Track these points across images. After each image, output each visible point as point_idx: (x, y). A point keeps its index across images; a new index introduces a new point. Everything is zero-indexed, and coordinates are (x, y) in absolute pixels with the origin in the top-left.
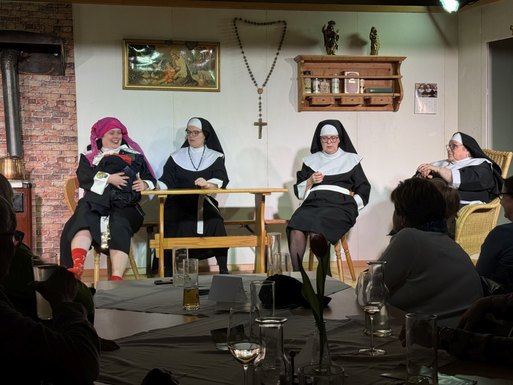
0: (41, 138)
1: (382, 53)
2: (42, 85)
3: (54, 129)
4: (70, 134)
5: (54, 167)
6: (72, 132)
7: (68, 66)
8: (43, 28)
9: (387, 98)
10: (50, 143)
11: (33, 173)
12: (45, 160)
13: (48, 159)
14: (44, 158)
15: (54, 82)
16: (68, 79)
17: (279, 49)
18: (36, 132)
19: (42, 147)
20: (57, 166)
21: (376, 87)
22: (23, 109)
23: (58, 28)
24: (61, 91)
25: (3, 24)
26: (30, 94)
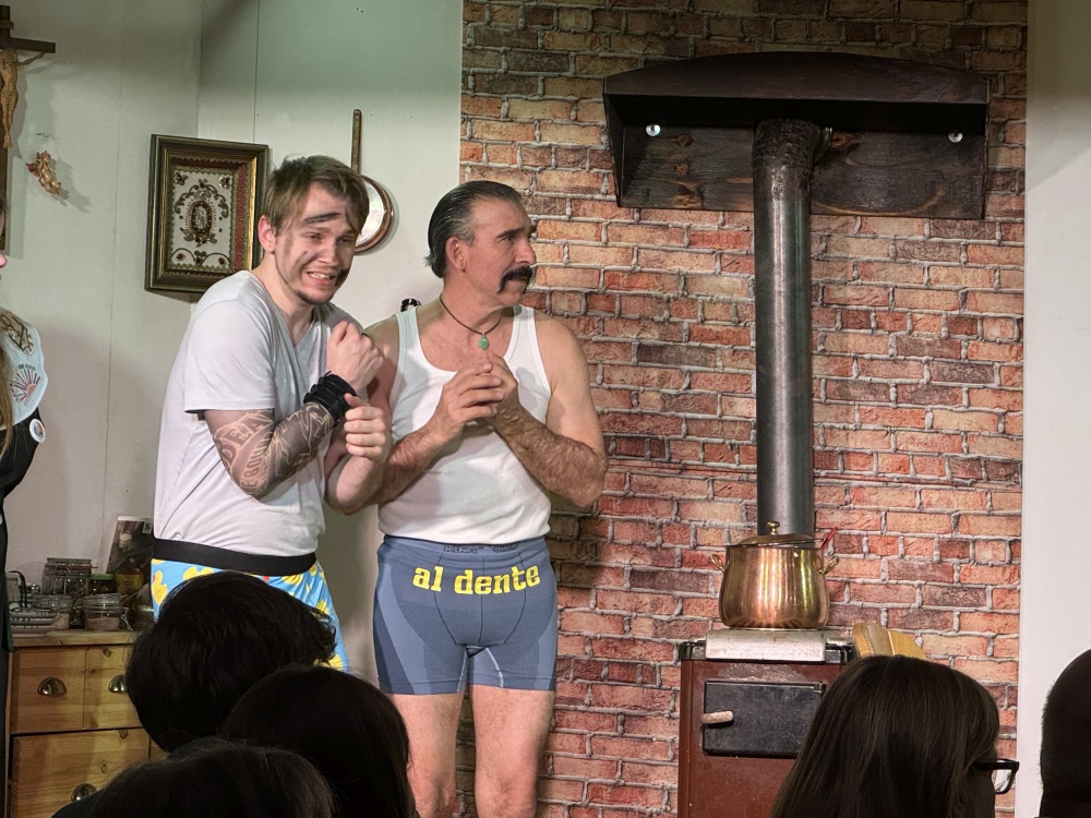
0: (883, 463)
2: (896, 255)
3: (933, 429)
4: (996, 450)
5: (927, 579)
6: (1002, 444)
7: (999, 180)
8: (913, 37)
10: (918, 482)
11: (846, 598)
12: (894, 552)
13: (906, 545)
14: (891, 542)
15: (942, 244)
16: (998, 235)
18: (865, 440)
19: (887, 498)
20: (938, 574)
22: (820, 348)
23: (970, 35)
24: (970, 279)
25: (762, 23)
26: (850, 293)
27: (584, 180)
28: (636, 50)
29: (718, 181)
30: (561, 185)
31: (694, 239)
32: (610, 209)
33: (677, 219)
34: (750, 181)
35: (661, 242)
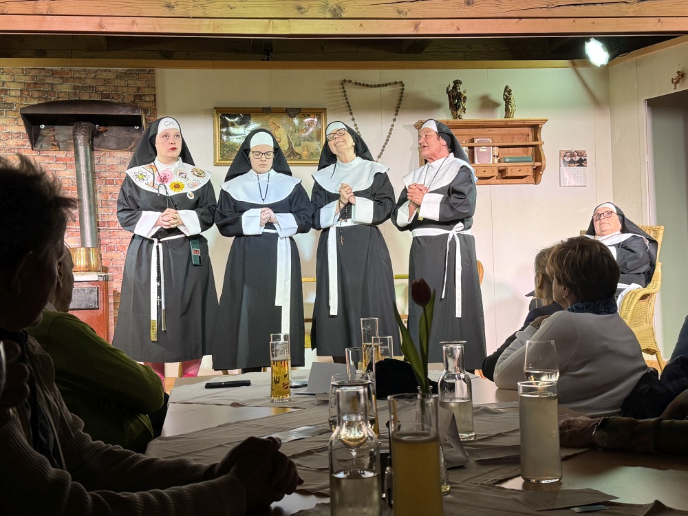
1: (518, 116)
2: (121, 163)
8: (122, 97)
9: (527, 169)
11: (111, 265)
14: (124, 247)
17: (396, 114)
19: (122, 234)
21: (512, 156)
22: (99, 191)
23: (139, 97)
25: (75, 93)
26: (107, 174)
27: (21, 142)
28: (35, 102)
29: (64, 141)
30: (13, 144)
31: (58, 160)
32: (29, 151)
33: (52, 154)
34: (72, 141)
35: (47, 161)
